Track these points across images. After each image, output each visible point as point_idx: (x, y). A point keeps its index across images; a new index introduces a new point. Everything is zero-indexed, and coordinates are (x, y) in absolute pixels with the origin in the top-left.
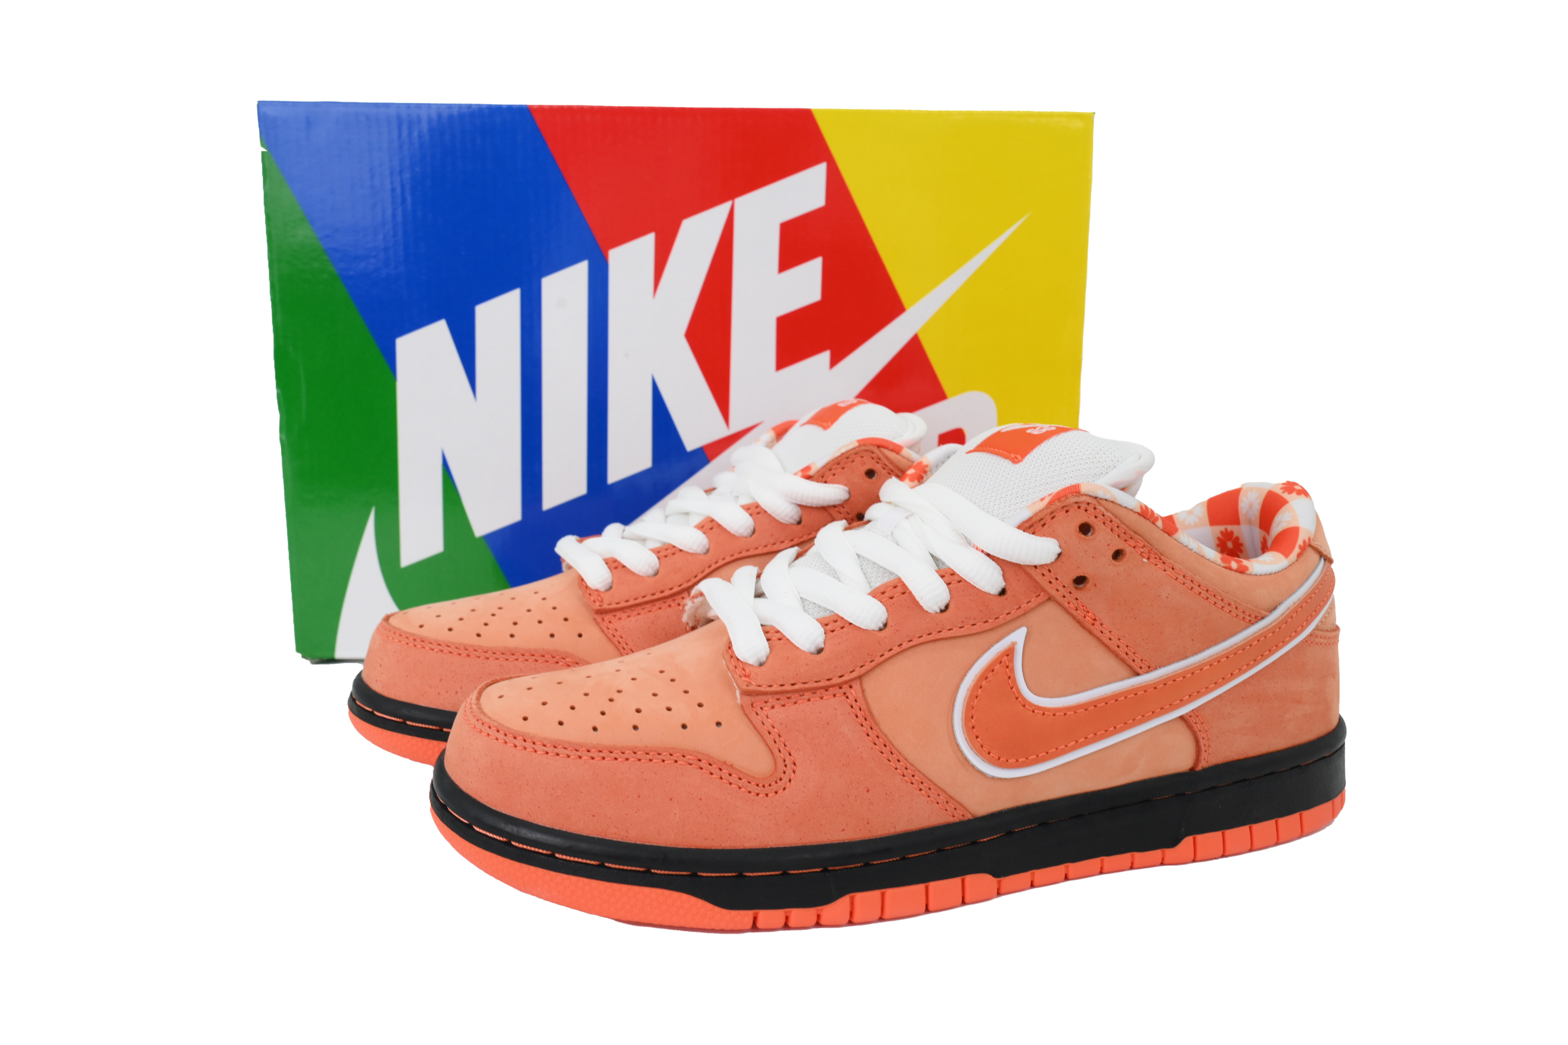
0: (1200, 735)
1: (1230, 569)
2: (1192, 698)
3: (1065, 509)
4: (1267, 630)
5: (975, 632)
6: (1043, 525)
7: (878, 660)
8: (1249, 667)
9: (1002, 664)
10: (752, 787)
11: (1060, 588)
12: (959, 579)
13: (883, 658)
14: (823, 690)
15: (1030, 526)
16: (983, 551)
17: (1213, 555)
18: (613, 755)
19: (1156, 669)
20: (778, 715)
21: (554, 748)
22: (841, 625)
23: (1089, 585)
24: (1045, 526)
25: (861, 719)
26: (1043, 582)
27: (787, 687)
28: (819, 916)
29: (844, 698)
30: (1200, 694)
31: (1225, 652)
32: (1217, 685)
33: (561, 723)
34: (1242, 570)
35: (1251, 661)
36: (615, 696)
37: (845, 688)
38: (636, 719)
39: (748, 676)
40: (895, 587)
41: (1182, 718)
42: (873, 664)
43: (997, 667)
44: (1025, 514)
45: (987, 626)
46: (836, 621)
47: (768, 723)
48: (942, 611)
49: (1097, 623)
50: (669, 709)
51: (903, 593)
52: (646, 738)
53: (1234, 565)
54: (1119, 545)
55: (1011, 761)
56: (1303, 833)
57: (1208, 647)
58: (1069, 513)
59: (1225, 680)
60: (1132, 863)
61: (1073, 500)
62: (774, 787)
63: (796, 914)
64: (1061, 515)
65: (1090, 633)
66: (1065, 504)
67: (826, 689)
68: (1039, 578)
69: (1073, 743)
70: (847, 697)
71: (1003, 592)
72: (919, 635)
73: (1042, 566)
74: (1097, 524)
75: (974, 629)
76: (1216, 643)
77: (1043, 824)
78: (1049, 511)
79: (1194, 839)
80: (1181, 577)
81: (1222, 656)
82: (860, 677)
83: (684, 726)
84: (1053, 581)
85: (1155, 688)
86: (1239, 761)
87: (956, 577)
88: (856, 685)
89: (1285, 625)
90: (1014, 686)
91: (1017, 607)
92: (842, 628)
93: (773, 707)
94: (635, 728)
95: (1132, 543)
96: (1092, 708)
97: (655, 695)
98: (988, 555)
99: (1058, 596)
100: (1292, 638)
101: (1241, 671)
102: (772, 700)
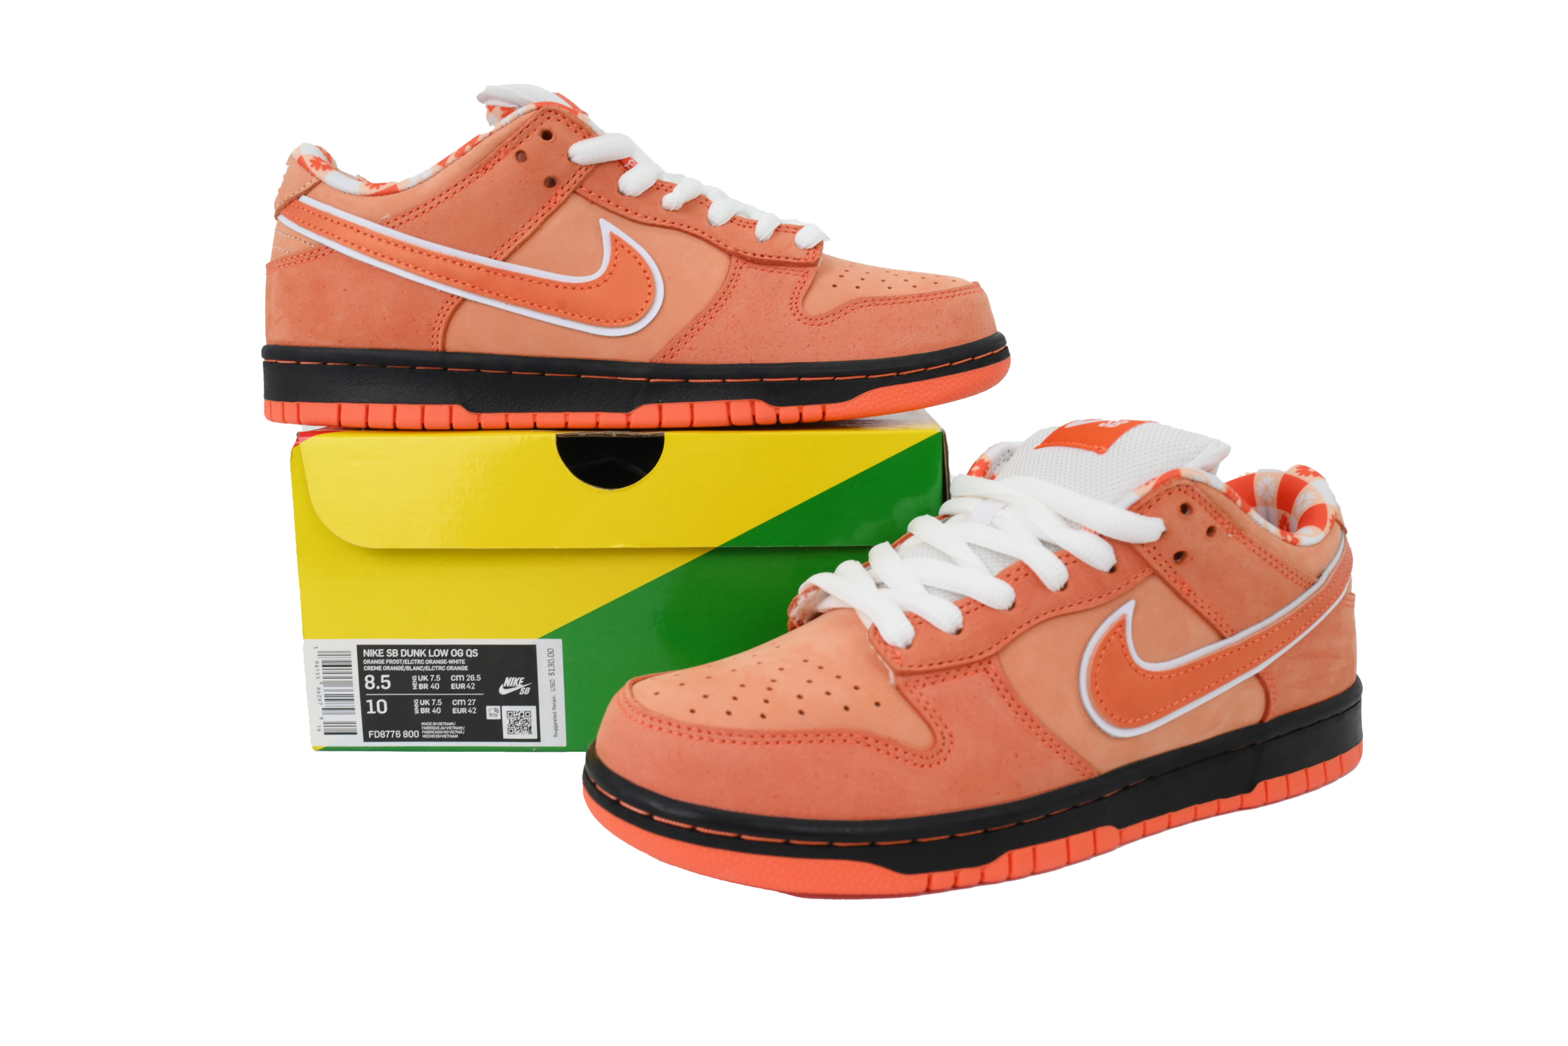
0: (1271, 690)
1: (1286, 541)
2: (1267, 656)
3: (1169, 492)
4: (1318, 595)
5: (1091, 606)
6: (1150, 507)
7: (1011, 637)
8: (1307, 627)
9: (1117, 634)
10: (917, 759)
11: (1163, 563)
12: (1075, 560)
13: (1015, 635)
14: (965, 668)
15: (1139, 507)
16: (1095, 533)
17: (1274, 530)
18: (787, 739)
19: (1237, 632)
20: (929, 692)
21: (730, 735)
22: (975, 607)
23: (1187, 560)
24: (1152, 508)
25: (1002, 692)
26: (1148, 558)
27: (936, 666)
28: (982, 875)
29: (985, 673)
30: (1272, 653)
31: (1289, 615)
32: (1285, 644)
33: (729, 713)
34: (1295, 542)
35: (1308, 622)
36: (772, 685)
37: (985, 664)
38: (800, 705)
39: (899, 658)
40: (1018, 570)
41: (1258, 676)
42: (1007, 640)
43: (1113, 637)
44: (1134, 498)
45: (1102, 601)
46: (969, 604)
47: (923, 699)
48: (1062, 589)
49: (1192, 593)
50: (828, 693)
51: (1027, 575)
52: (811, 722)
53: (1289, 538)
54: (1211, 522)
55: (1131, 721)
56: (1342, 773)
57: (1276, 611)
58: (1171, 495)
59: (1290, 640)
60: (1219, 809)
61: (1175, 483)
62: (936, 758)
63: (938, 877)
64: (1166, 497)
65: (1186, 602)
66: (1168, 487)
67: (969, 666)
68: (1145, 555)
69: (1177, 702)
70: (988, 672)
71: (1113, 570)
72: (1044, 612)
73: (1149, 544)
74: (1194, 504)
75: (1091, 605)
76: (1282, 606)
77: (1151, 778)
78: (1155, 494)
79: (1265, 783)
80: (1257, 549)
81: (1287, 619)
82: (996, 654)
83: (846, 708)
84: (1157, 557)
85: (1239, 649)
86: (1295, 712)
87: (1071, 558)
88: (994, 661)
89: (1330, 589)
90: (1127, 654)
91: (1126, 582)
92: (976, 609)
93: (924, 685)
94: (801, 712)
95: (1220, 520)
96: (1191, 670)
97: (809, 682)
98: (1101, 536)
99: (1160, 570)
100: (1334, 600)
101: (1301, 632)
102: (922, 679)
